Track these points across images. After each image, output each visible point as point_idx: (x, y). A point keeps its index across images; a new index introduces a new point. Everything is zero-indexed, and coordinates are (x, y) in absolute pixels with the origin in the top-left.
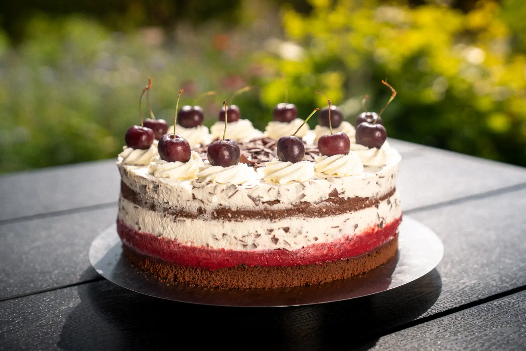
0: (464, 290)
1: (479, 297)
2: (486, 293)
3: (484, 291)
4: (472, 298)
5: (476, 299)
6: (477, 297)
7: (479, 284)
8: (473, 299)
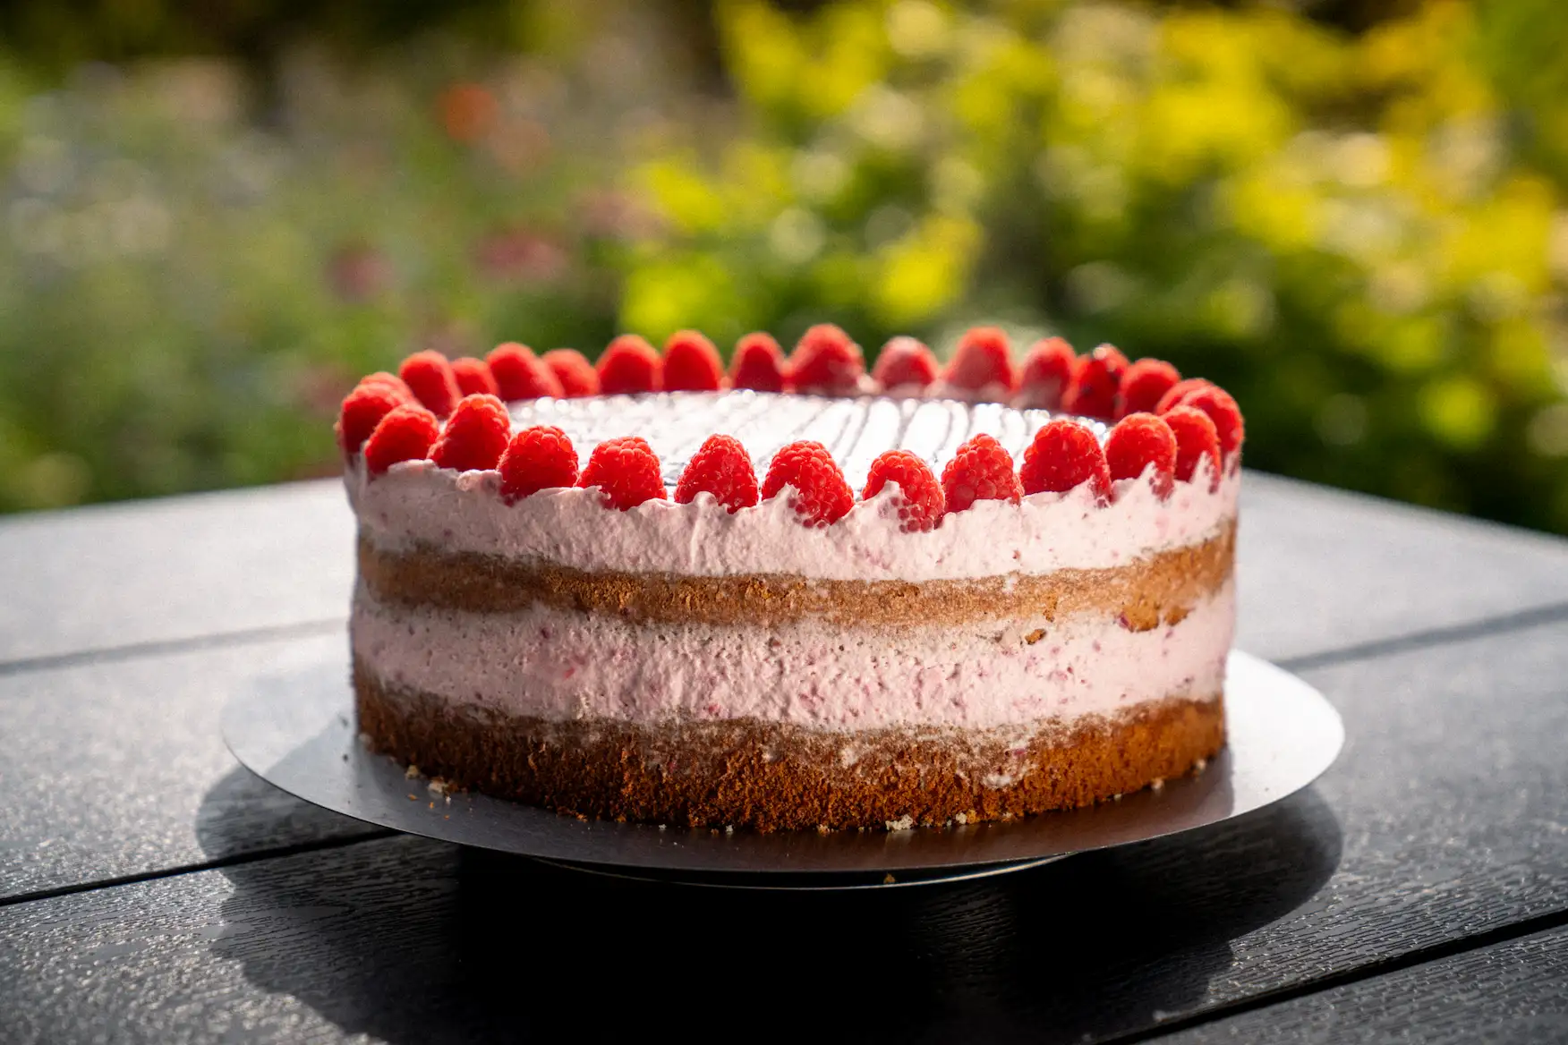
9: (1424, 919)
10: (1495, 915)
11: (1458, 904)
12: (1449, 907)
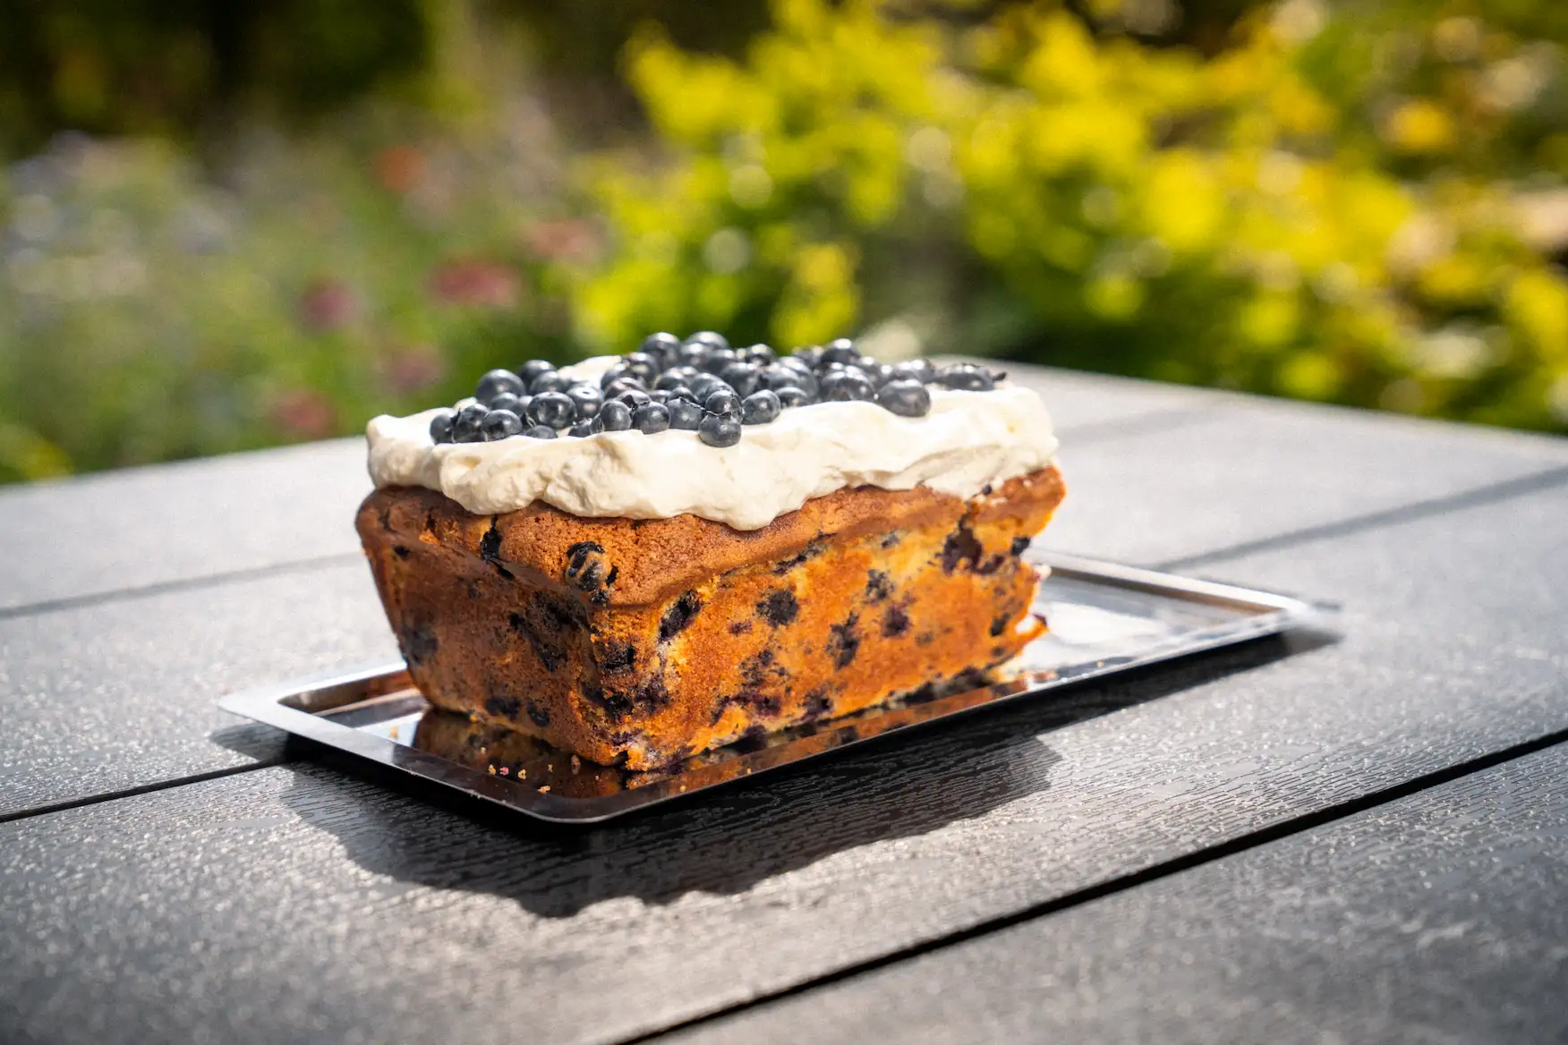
0: (1148, 825)
1: (1200, 841)
2: (1223, 830)
3: (1214, 824)
4: (1177, 844)
5: (1191, 849)
6: (1194, 842)
7: (1196, 806)
8: (1182, 849)
9: (1158, 833)
10: (1228, 826)
11: (1191, 818)
12: (1182, 821)
